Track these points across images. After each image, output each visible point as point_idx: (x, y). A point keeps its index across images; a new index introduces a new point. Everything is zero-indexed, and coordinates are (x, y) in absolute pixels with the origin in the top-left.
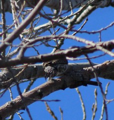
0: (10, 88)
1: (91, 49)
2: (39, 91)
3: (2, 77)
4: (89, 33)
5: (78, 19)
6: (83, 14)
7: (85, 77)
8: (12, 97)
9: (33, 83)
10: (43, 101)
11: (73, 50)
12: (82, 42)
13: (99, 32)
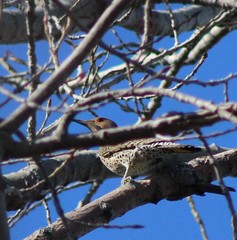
0: (46, 201)
1: (207, 118)
2: (104, 206)
3: (30, 176)
4: (204, 85)
5: (192, 55)
6: (201, 44)
7: (200, 178)
8: (50, 219)
9: (97, 188)
10: (107, 227)
11: (170, 119)
12: (188, 103)
13: (223, 82)
